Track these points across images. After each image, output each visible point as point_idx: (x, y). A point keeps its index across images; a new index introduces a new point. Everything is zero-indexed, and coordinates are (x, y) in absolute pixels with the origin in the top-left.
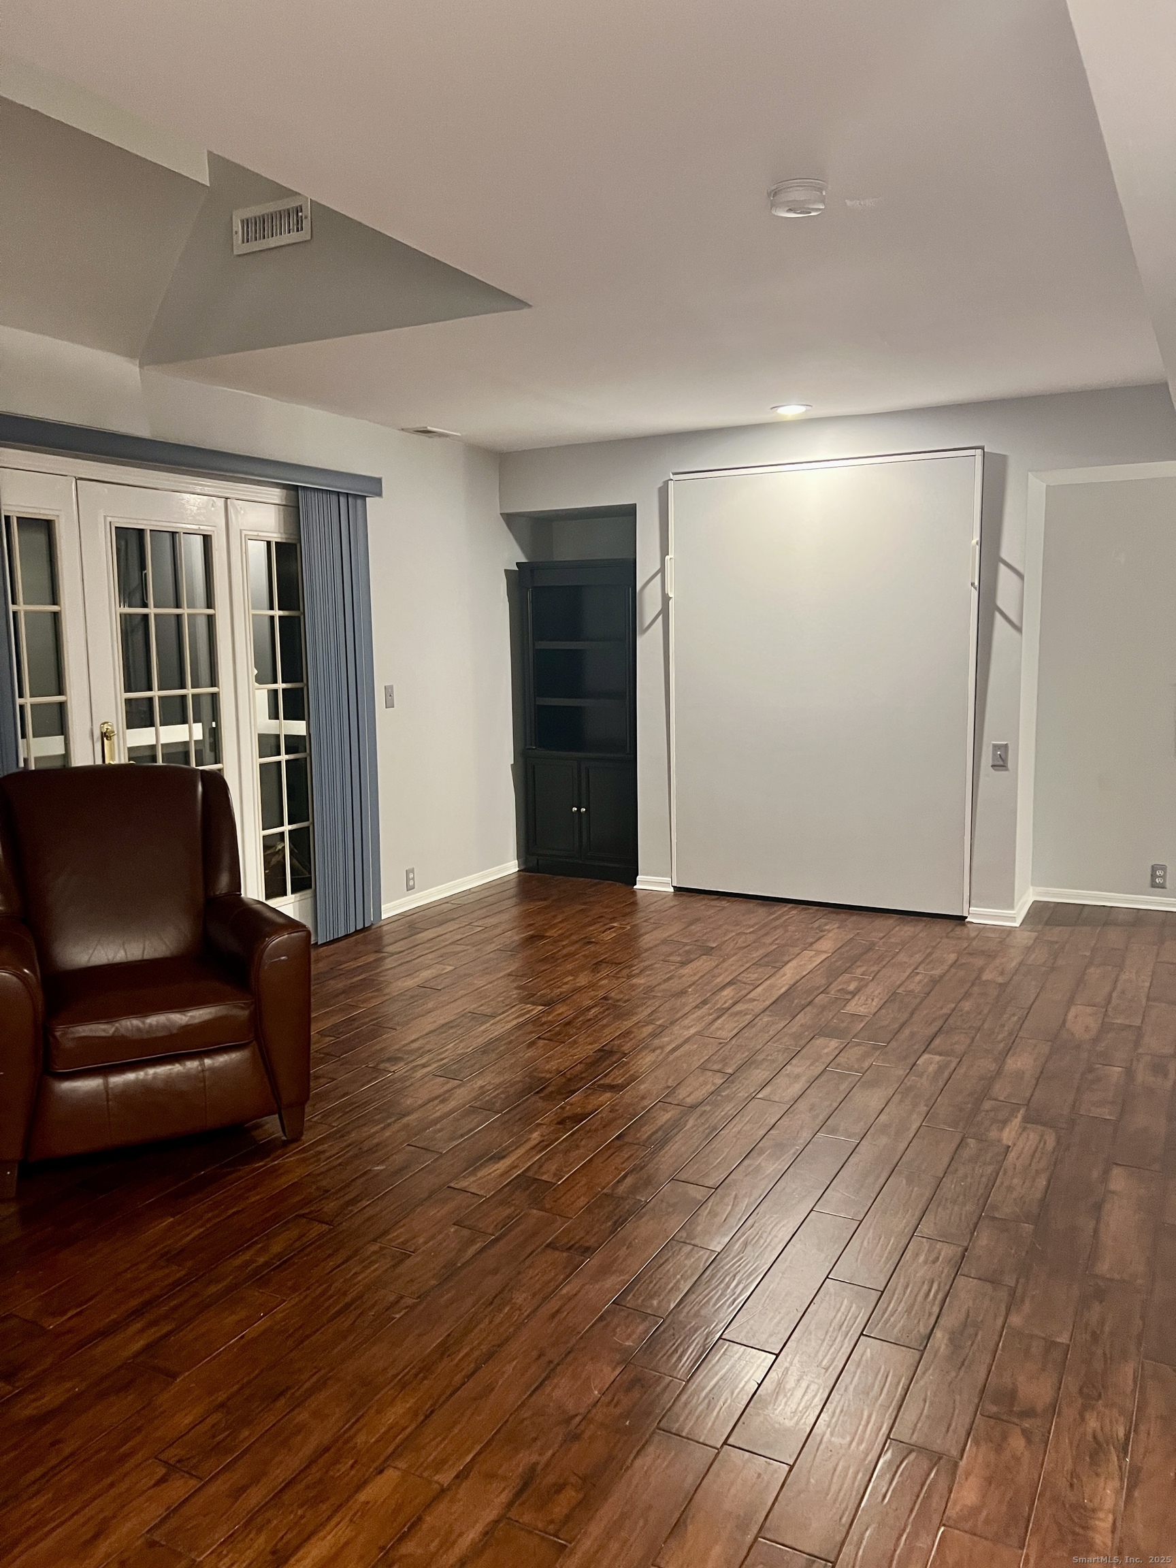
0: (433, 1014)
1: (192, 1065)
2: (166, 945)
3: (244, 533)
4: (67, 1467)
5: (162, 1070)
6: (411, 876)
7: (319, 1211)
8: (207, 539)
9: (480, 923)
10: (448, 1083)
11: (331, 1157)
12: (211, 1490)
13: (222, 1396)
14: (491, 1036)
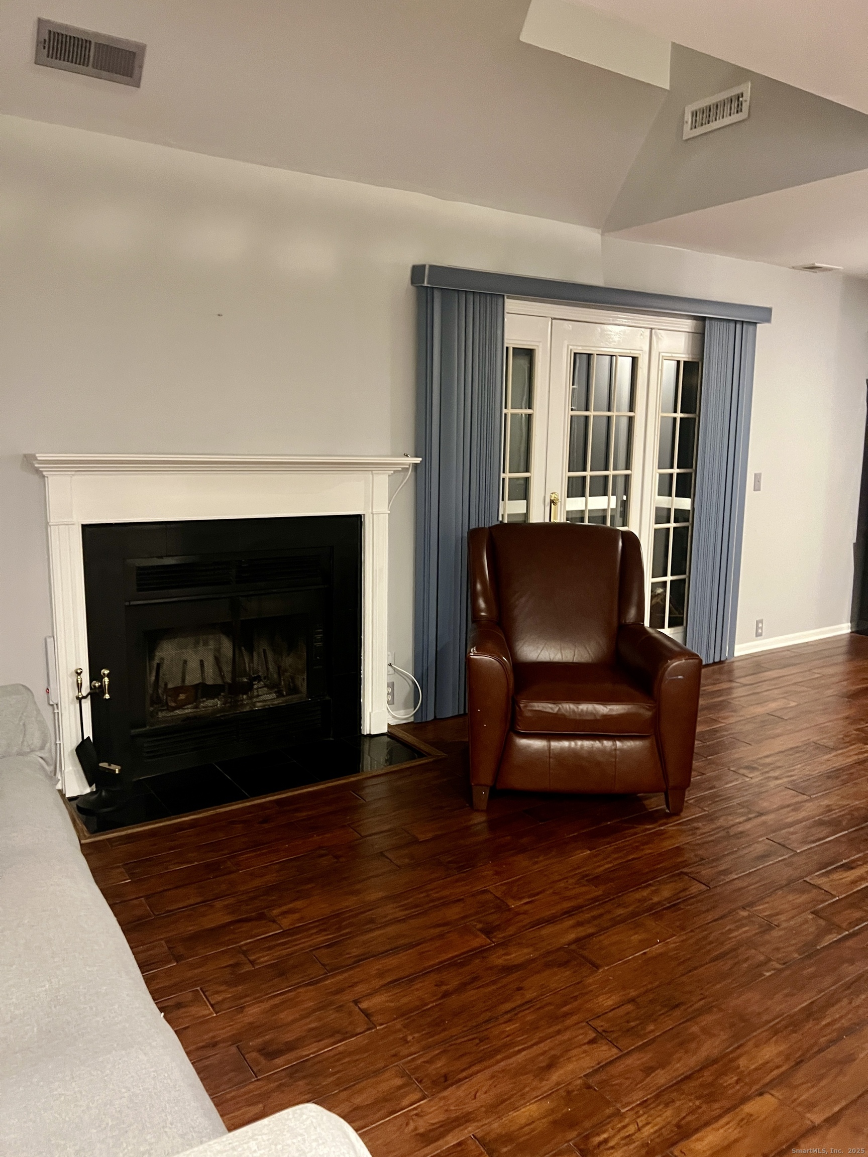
0: (782, 738)
1: (608, 744)
2: (589, 654)
3: (662, 354)
4: (529, 1008)
5: (587, 744)
6: (760, 625)
7: (697, 873)
8: (634, 360)
9: (819, 671)
10: (797, 796)
11: (704, 833)
12: (629, 1061)
13: (633, 993)
14: (834, 765)
